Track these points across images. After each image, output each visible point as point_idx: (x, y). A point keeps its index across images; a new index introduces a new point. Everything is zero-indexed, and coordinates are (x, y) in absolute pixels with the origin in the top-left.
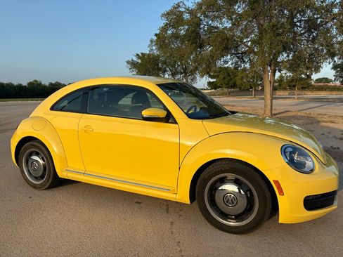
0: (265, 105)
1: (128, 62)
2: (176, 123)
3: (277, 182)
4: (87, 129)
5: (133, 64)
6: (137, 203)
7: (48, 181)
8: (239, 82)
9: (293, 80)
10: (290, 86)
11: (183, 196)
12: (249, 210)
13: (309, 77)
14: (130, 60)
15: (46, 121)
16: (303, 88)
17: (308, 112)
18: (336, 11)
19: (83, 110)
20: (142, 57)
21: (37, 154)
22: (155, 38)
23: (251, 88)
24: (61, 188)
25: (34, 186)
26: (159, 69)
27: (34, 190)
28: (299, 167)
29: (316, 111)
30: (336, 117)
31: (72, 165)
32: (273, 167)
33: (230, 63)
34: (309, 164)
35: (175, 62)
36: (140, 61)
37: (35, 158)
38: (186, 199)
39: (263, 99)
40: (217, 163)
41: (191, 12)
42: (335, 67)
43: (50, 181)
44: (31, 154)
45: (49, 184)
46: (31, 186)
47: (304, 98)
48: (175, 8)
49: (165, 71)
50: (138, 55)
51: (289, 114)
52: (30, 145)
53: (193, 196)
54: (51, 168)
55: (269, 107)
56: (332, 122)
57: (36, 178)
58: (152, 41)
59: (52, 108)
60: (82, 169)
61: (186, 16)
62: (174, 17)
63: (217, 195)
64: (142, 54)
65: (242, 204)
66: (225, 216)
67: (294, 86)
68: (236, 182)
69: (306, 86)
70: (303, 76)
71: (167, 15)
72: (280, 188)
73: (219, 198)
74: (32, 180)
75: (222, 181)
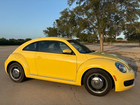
0: (100, 48)
1: (44, 31)
2: (75, 55)
3: (114, 76)
4: (39, 58)
5: (46, 32)
6: (59, 86)
7: (21, 79)
8: (88, 39)
9: (109, 39)
10: (108, 41)
11: (78, 83)
12: (104, 87)
13: (115, 37)
14: (45, 30)
15: (21, 55)
16: (113, 42)
17: (116, 51)
18: (125, 13)
19: (37, 50)
20: (50, 29)
21: (17, 68)
22: (56, 21)
23: (93, 41)
24: (26, 82)
25: (15, 81)
26: (57, 34)
27: (15, 83)
28: (121, 70)
29: (119, 50)
30: (127, 53)
31: (31, 72)
32: (112, 70)
33: (86, 32)
34: (124, 69)
35: (64, 31)
36: (49, 30)
37: (15, 69)
38: (80, 84)
39: (99, 46)
40: (92, 70)
41: (72, 12)
42: (125, 34)
43: (22, 79)
44: (14, 68)
45: (22, 80)
46: (13, 81)
47: (113, 46)
48: (65, 10)
49: (60, 35)
50: (48, 28)
51: (109, 52)
52: (14, 64)
53: (82, 83)
54: (23, 73)
55: (102, 49)
56: (126, 55)
57: (16, 78)
58: (54, 23)
59: (23, 50)
60: (36, 73)
61: (70, 13)
62: (65, 14)
63: (92, 82)
64: (49, 28)
65: (101, 85)
66: (95, 90)
67: (110, 41)
68: (99, 77)
69: (114, 41)
70: (113, 37)
71: (62, 13)
72: (115, 78)
73: (92, 83)
74: (14, 79)
75: (94, 76)
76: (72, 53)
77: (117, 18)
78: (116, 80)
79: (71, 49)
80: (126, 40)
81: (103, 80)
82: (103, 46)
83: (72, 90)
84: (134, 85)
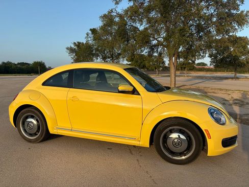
0: (171, 81)
1: (67, 48)
2: (139, 94)
3: (207, 131)
4: (74, 99)
5: (71, 50)
6: (108, 149)
7: (41, 136)
8: (147, 65)
9: (184, 64)
10: (182, 68)
11: (145, 142)
13: (194, 62)
14: (69, 47)
15: (40, 93)
16: (191, 70)
17: (197, 85)
20: (79, 45)
21: (32, 117)
22: (90, 32)
23: (156, 69)
25: (30, 141)
26: (93, 55)
27: (29, 144)
29: (203, 85)
30: (215, 89)
31: (60, 125)
33: (144, 52)
34: (223, 119)
36: (76, 47)
37: (29, 120)
38: (147, 145)
39: (169, 76)
41: (120, 16)
42: (210, 56)
43: (43, 137)
44: (27, 117)
45: (42, 138)
46: (25, 139)
47: (191, 76)
48: (109, 12)
50: (75, 43)
51: (186, 87)
52: (26, 111)
54: (45, 128)
55: (173, 82)
56: (214, 93)
57: (31, 135)
58: (87, 34)
59: (44, 84)
60: (69, 127)
61: (117, 19)
62: (108, 19)
63: (168, 141)
64: (78, 42)
65: (185, 145)
66: (173, 153)
67: (185, 68)
68: (181, 132)
69: (192, 68)
70: (190, 61)
72: (209, 134)
73: (169, 143)
74: (27, 137)
75: (171, 132)
76: (134, 92)
77: (199, 28)
78: (210, 138)
79: (131, 85)
80: (212, 67)
81: (188, 137)
82: (176, 76)
83: (132, 154)
84: (236, 145)
